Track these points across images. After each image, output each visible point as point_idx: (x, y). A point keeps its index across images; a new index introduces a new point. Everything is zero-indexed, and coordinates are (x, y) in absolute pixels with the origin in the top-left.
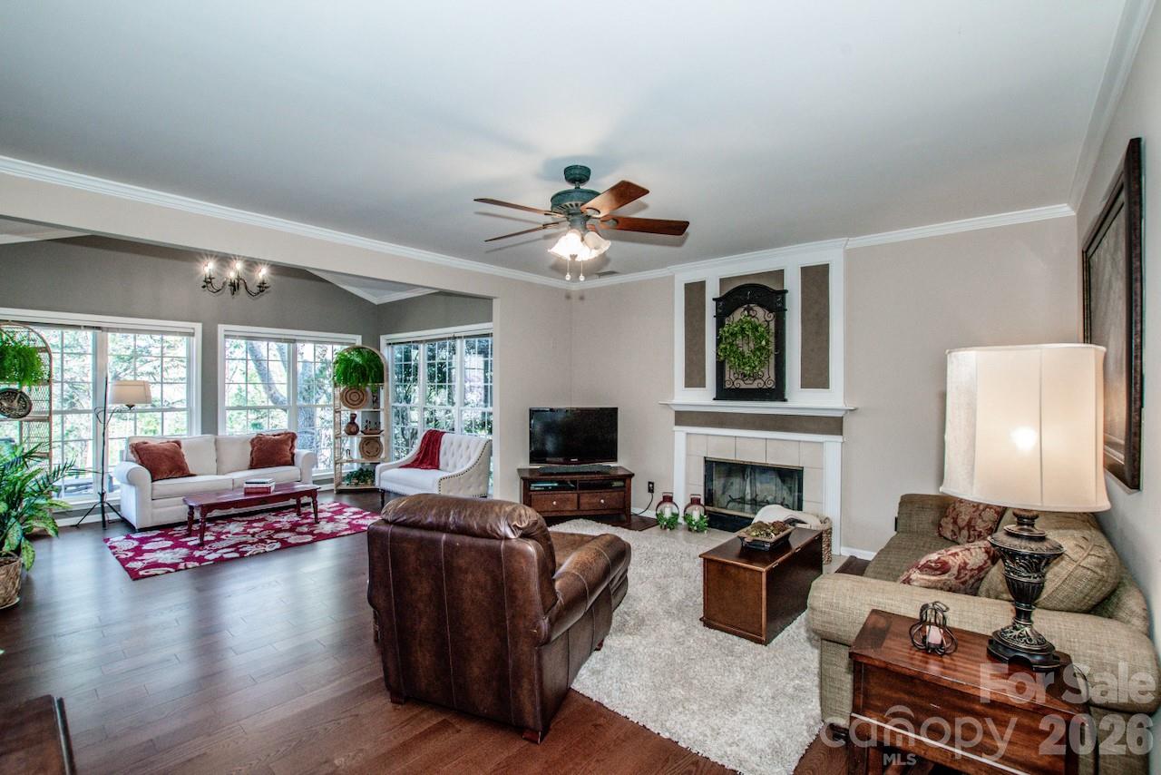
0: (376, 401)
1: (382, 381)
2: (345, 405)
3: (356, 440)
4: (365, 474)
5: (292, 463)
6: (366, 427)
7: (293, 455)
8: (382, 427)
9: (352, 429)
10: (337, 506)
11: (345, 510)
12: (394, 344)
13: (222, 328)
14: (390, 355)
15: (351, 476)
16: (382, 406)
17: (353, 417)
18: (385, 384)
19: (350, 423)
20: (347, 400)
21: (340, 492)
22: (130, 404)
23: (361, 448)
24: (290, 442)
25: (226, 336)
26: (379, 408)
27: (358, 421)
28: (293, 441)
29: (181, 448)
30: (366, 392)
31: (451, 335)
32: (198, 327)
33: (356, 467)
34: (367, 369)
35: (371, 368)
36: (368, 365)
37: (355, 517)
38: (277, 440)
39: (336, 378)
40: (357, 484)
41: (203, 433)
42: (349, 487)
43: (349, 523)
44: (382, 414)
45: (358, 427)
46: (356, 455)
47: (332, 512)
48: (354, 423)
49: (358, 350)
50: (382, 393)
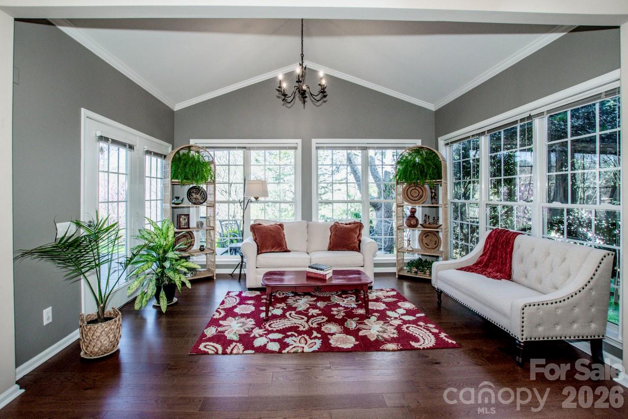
0: (435, 197)
1: (440, 178)
2: (407, 201)
3: (417, 232)
4: (423, 265)
5: (358, 249)
6: (425, 221)
7: (360, 241)
8: (441, 222)
9: (412, 221)
10: (393, 296)
11: (399, 304)
12: (452, 143)
13: (314, 142)
14: (447, 154)
15: (411, 264)
16: (440, 202)
17: (413, 212)
18: (443, 180)
19: (410, 216)
20: (408, 196)
21: (402, 278)
22: (256, 196)
23: (421, 241)
24: (358, 231)
25: (317, 148)
26: (437, 204)
27: (419, 215)
28: (360, 230)
29: (283, 229)
30: (425, 188)
31: (527, 115)
32: (299, 141)
33: (416, 257)
34: (426, 167)
35: (429, 166)
36: (426, 163)
37: (407, 318)
38: (348, 228)
39: (398, 177)
40: (416, 273)
41: (302, 219)
42: (409, 275)
43: (398, 328)
44: (441, 210)
45: (417, 220)
46: (416, 245)
47: (387, 304)
48: (414, 217)
49: (418, 151)
50: (441, 190)
